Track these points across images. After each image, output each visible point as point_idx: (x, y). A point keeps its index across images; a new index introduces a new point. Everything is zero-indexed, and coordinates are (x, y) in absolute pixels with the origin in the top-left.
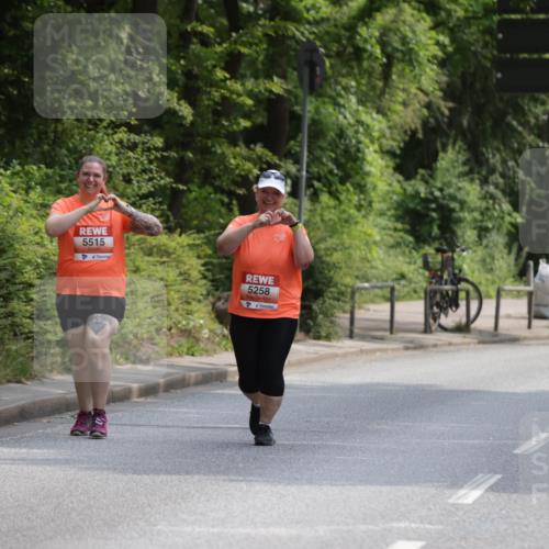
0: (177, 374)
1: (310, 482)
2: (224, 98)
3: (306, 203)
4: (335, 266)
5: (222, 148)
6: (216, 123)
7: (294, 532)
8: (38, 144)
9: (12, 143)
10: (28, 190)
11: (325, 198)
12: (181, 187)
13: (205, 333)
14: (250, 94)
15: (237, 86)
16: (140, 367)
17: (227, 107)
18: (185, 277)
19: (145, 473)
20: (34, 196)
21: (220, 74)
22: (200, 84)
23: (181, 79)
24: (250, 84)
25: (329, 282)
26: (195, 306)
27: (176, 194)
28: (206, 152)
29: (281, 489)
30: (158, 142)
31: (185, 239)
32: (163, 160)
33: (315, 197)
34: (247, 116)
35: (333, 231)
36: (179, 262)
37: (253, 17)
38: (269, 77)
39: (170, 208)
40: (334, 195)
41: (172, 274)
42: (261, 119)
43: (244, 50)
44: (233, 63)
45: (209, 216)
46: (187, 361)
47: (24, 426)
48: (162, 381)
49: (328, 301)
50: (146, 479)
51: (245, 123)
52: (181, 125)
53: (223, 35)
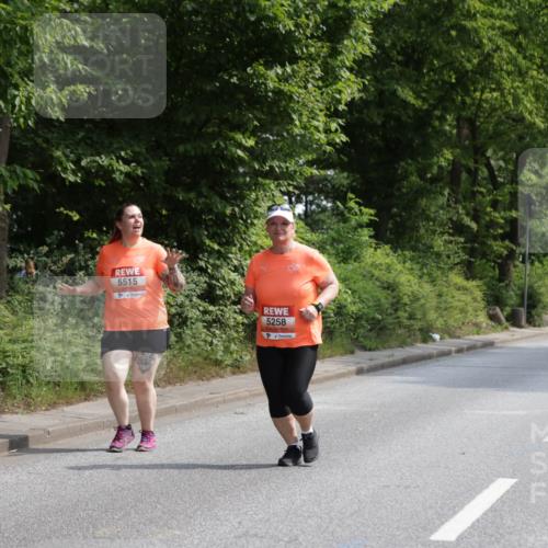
0: (472, 343)
1: (532, 390)
2: (491, 221)
3: (528, 266)
4: (541, 294)
5: (490, 242)
6: (487, 231)
7: (525, 412)
8: (409, 242)
9: (397, 243)
10: (404, 262)
11: (537, 263)
12: (472, 260)
13: (484, 325)
14: (502, 218)
15: (497, 215)
16: (461, 341)
17: (492, 224)
18: (475, 300)
19: (460, 386)
20: (408, 265)
21: (489, 209)
22: (479, 214)
23: (472, 212)
24: (502, 213)
25: (539, 301)
26: (479, 313)
27: (470, 262)
28: (483, 244)
29: (519, 394)
30: (462, 240)
31: (474, 283)
32: (464, 248)
33: (532, 263)
34: (502, 228)
35: (541, 278)
36: (471, 293)
37: (503, 184)
38: (510, 210)
39: (468, 268)
40: (541, 262)
41: (469, 299)
42: (508, 229)
43: (500, 198)
44: (495, 204)
45: (485, 273)
46: (476, 337)
47: (404, 366)
48: (465, 346)
49: (540, 310)
50: (459, 390)
51: (500, 231)
52: (472, 232)
53: (490, 192)
